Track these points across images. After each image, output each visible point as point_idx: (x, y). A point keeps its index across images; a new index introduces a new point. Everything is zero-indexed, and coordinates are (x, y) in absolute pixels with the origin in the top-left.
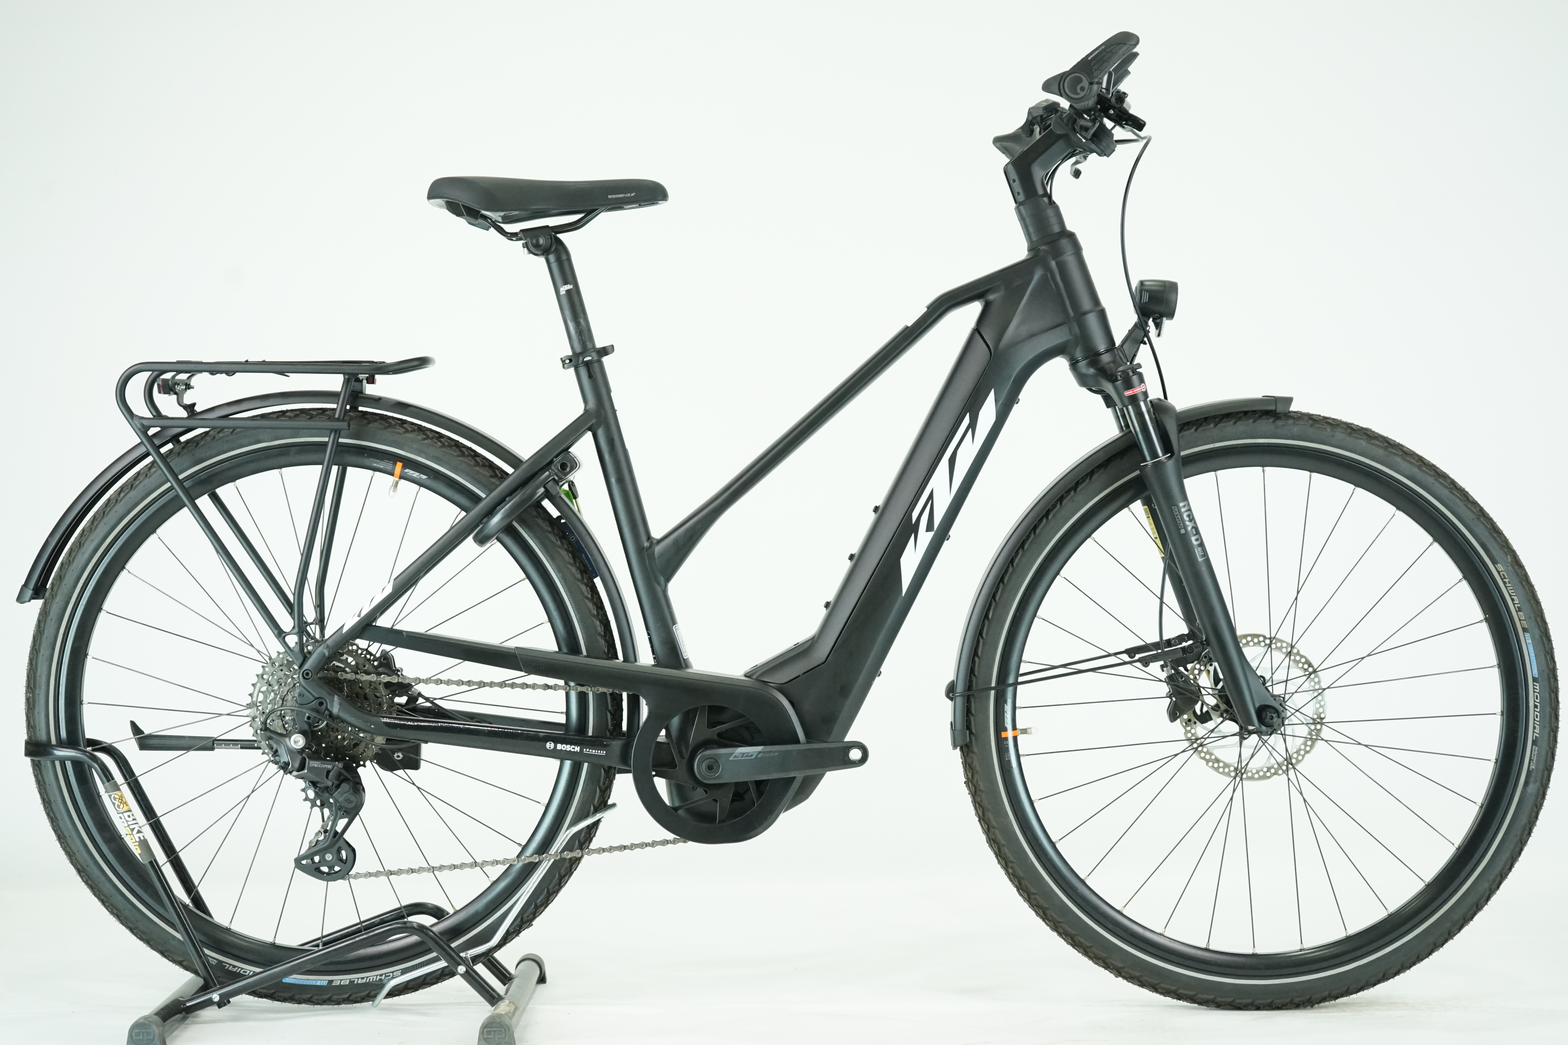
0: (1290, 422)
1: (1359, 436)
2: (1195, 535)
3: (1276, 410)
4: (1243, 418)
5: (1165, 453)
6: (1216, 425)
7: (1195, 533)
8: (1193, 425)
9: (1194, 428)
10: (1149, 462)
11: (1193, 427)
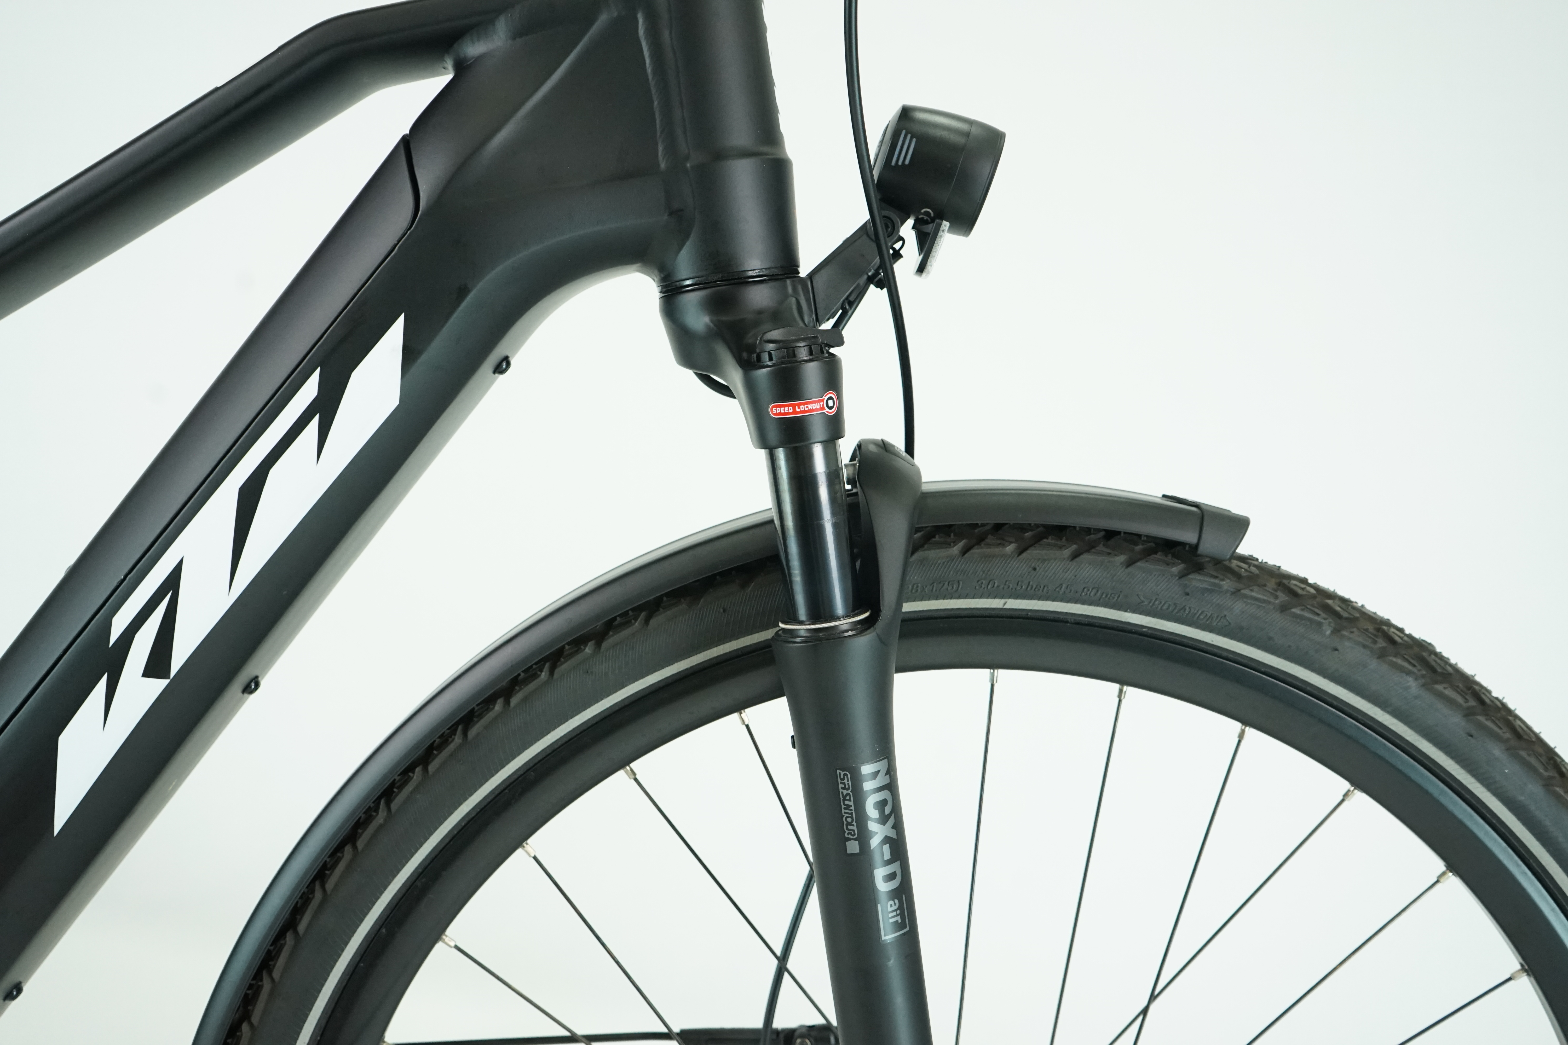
0: (1227, 584)
1: (1406, 664)
2: (889, 863)
3: (1197, 546)
4: (1101, 548)
5: (854, 607)
6: (1021, 553)
7: (887, 856)
8: (960, 536)
9: (961, 544)
10: (802, 629)
11: (955, 543)
